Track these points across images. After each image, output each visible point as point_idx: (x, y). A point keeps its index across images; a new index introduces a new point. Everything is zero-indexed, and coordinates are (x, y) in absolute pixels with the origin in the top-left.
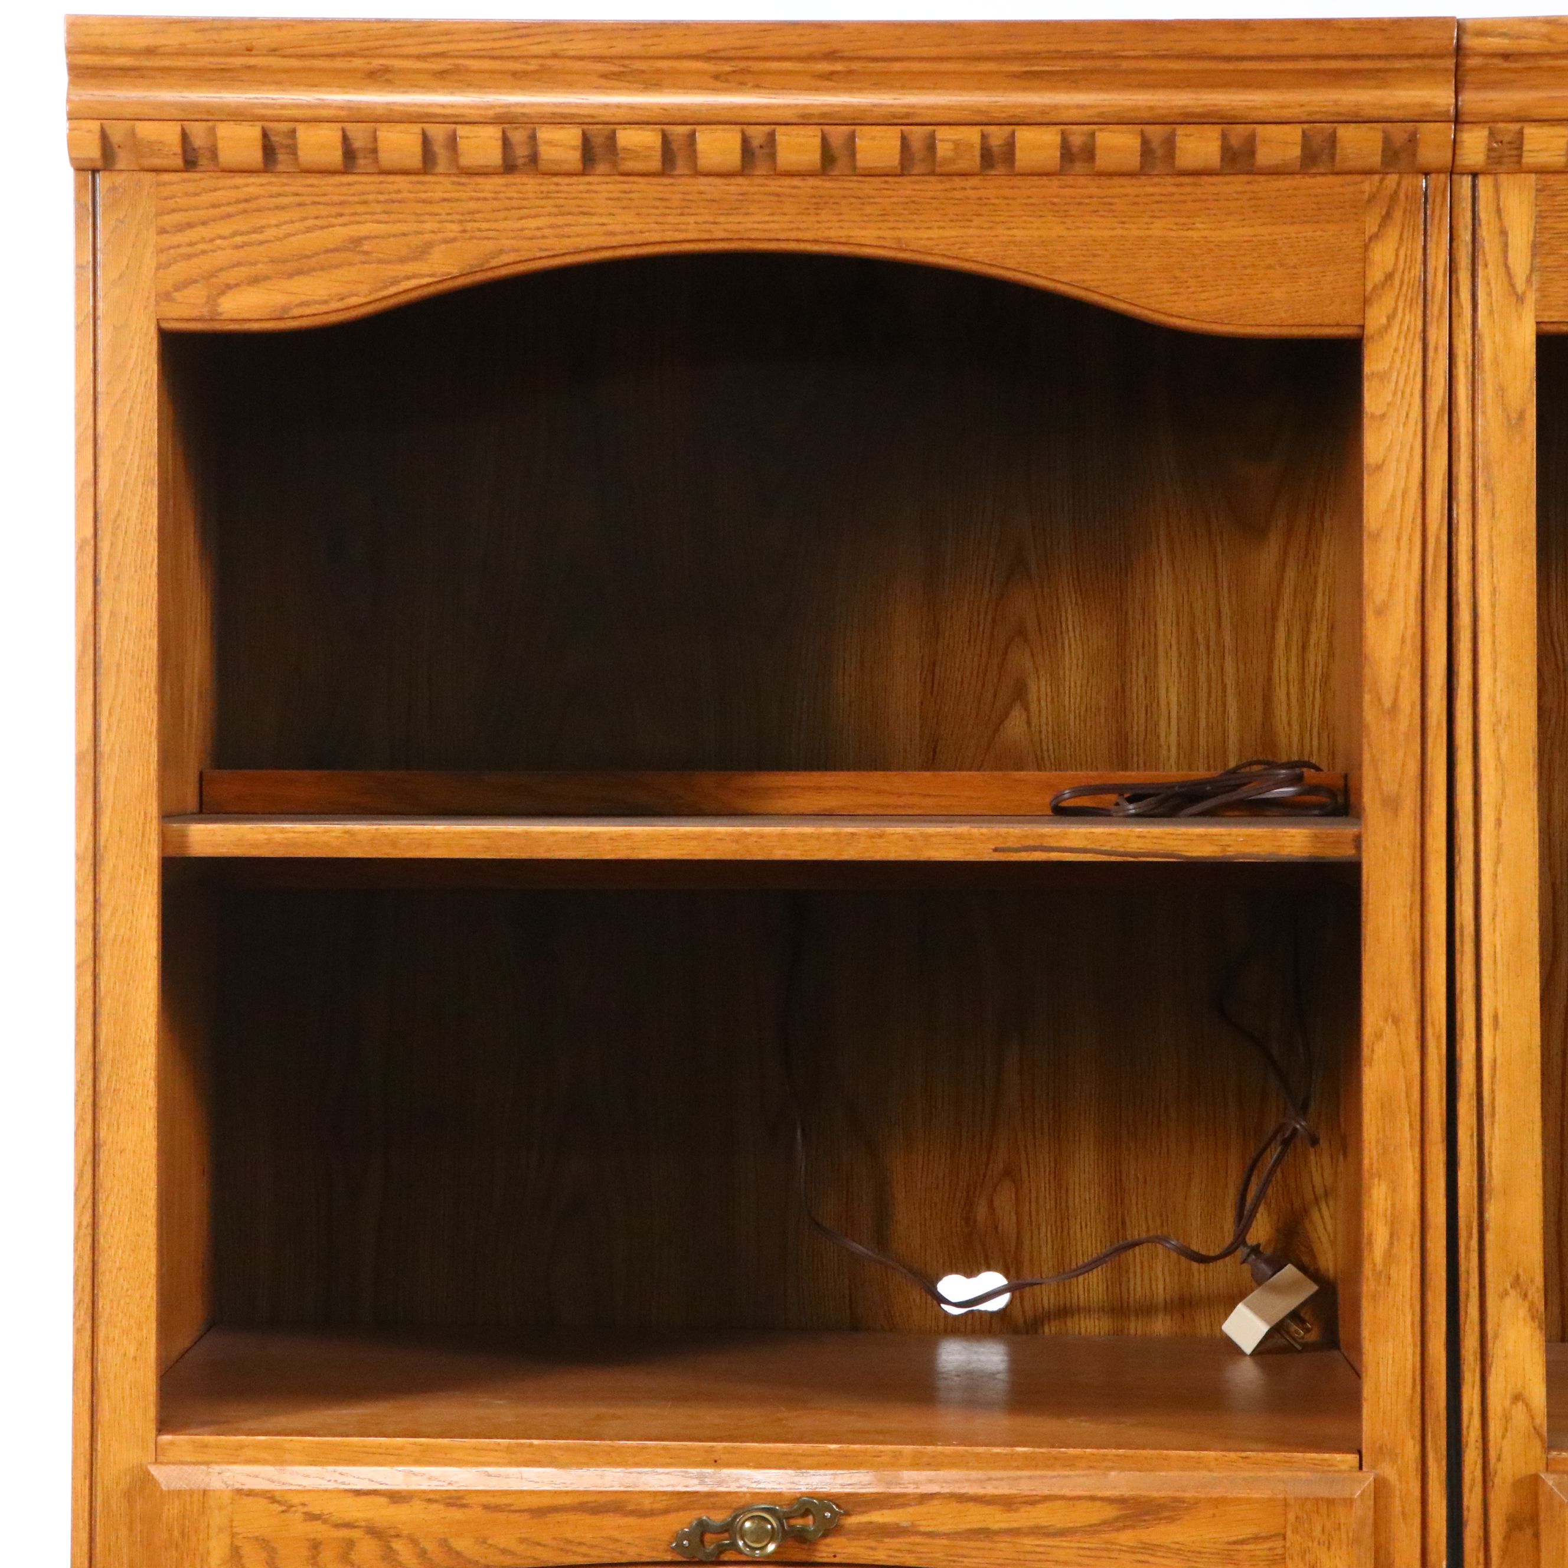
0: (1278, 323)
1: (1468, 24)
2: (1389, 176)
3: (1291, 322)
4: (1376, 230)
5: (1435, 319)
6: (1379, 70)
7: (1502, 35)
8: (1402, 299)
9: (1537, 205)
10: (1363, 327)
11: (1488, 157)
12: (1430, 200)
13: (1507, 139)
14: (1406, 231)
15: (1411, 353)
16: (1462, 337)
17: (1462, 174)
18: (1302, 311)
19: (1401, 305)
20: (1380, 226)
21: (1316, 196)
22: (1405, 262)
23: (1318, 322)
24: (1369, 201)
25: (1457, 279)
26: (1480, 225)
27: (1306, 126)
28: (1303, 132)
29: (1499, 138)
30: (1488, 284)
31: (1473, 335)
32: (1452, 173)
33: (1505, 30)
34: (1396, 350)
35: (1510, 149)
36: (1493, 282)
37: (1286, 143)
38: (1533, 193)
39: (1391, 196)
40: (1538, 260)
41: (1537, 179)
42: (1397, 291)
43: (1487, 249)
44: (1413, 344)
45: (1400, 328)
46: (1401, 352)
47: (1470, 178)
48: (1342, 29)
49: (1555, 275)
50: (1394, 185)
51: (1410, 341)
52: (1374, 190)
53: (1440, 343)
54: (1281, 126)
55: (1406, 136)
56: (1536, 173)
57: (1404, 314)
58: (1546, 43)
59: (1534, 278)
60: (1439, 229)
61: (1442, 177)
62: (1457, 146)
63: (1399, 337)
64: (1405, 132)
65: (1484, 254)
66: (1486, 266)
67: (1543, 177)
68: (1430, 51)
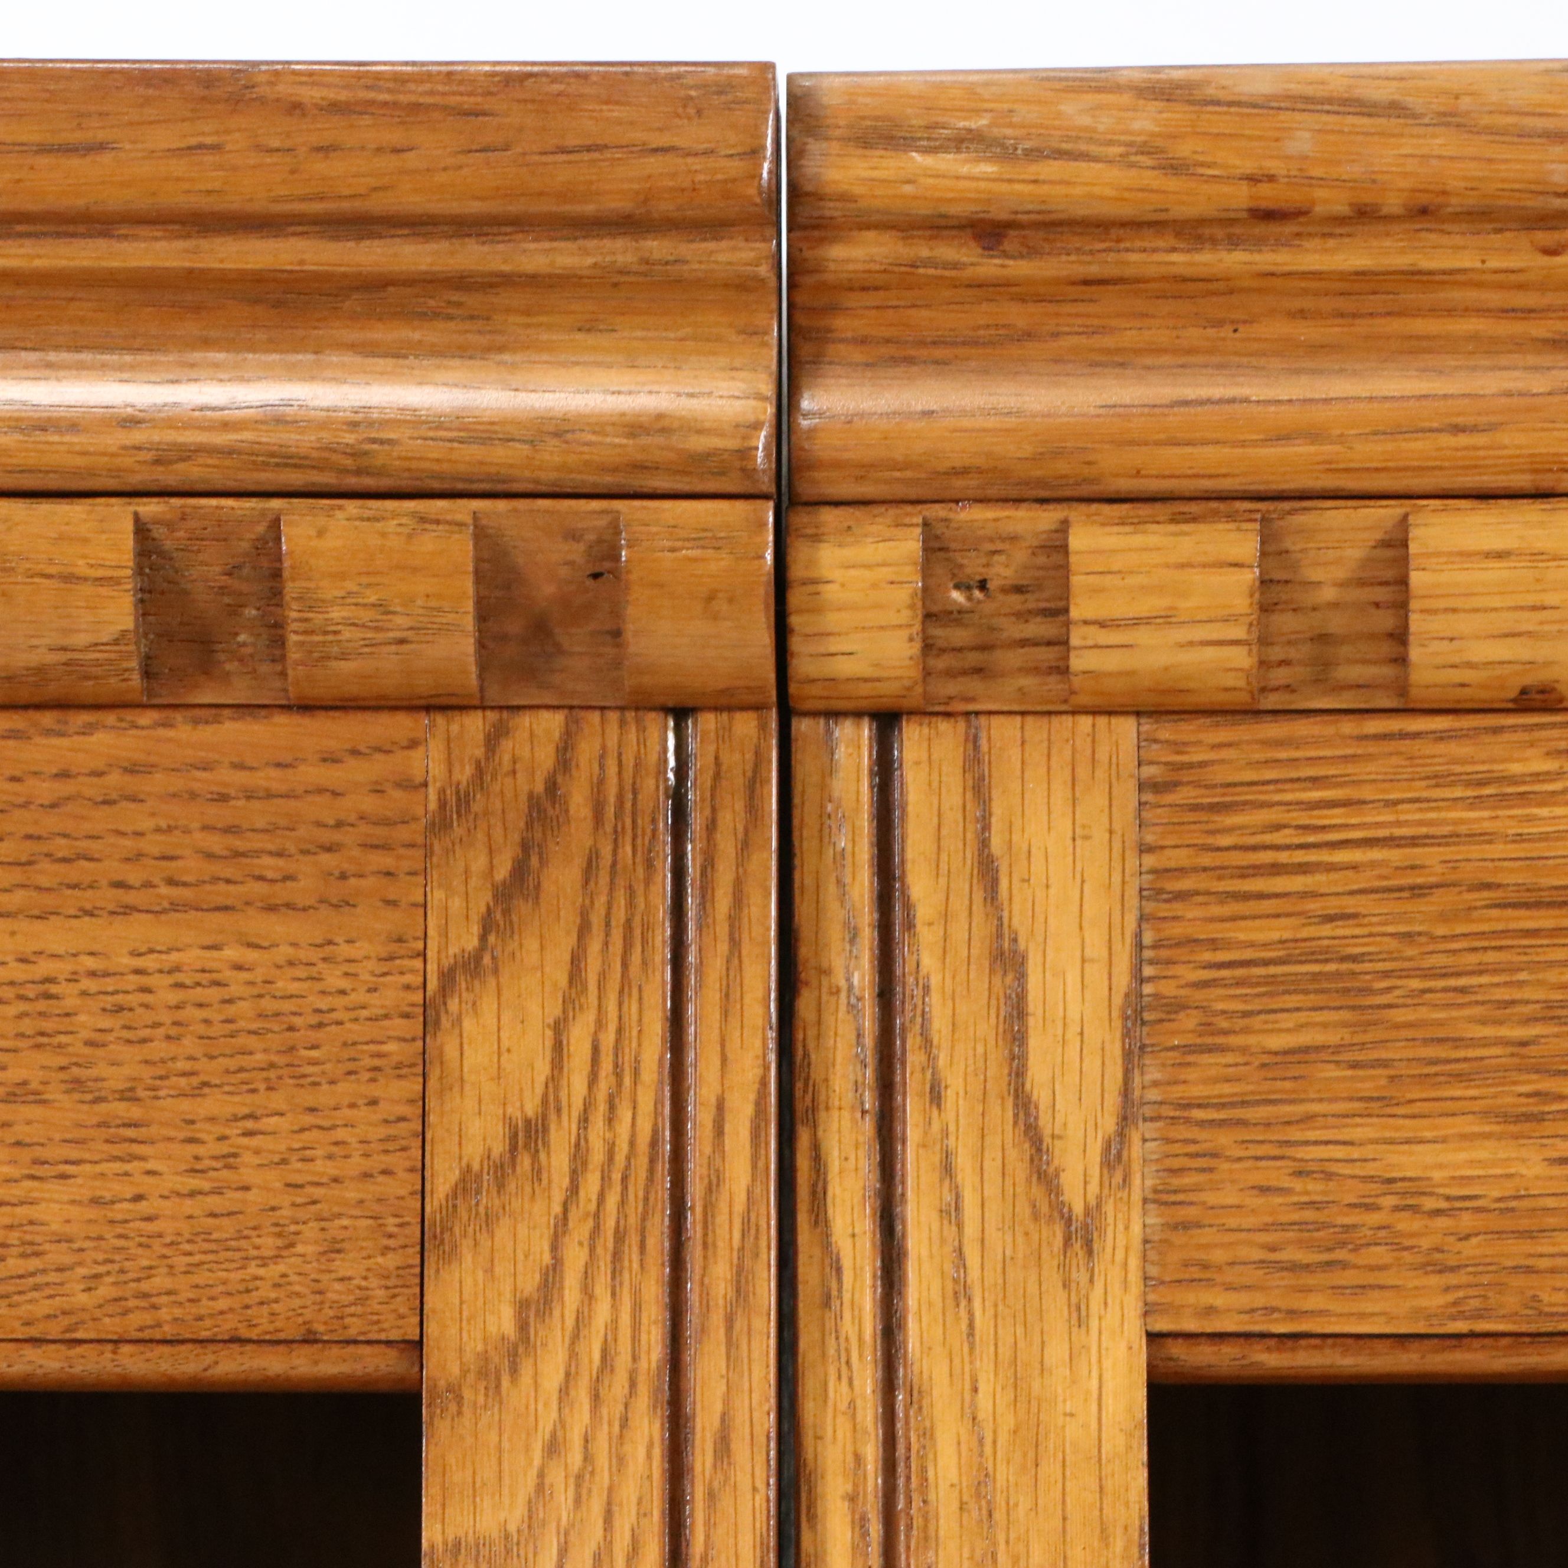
0: (54, 1330)
1: (831, 99)
2: (525, 720)
3: (111, 1326)
4: (472, 942)
5: (717, 1319)
6: (461, 282)
7: (962, 141)
8: (579, 1230)
9: (1144, 849)
10: (416, 1346)
11: (928, 647)
12: (696, 821)
13: (1002, 572)
14: (595, 946)
15: (620, 1461)
16: (838, 1393)
17: (835, 715)
18: (160, 1281)
19: (575, 1257)
20: (487, 926)
21: (223, 798)
22: (593, 1079)
23: (228, 1326)
24: (440, 824)
25: (816, 1146)
26: (910, 925)
27: (150, 508)
28: (141, 530)
29: (973, 566)
30: (947, 1169)
31: (888, 1386)
32: (786, 713)
33: (980, 122)
34: (553, 1448)
35: (1023, 616)
36: (964, 1163)
37: (70, 578)
38: (1128, 795)
39: (534, 804)
40: (1154, 1074)
41: (1143, 741)
42: (558, 1197)
43: (939, 1025)
44: (624, 1422)
45: (573, 1354)
46: (575, 1458)
47: (866, 731)
48: (296, 108)
49: (1224, 1139)
50: (546, 757)
51: (612, 1409)
52: (464, 774)
53: (741, 1418)
54: (45, 508)
55: (576, 552)
56: (1138, 714)
57: (588, 1293)
58: (1153, 179)
59: (1136, 1150)
60: (735, 943)
61: (745, 725)
62: (796, 598)
63: (564, 1391)
64: (573, 535)
65: (927, 1043)
66: (936, 1095)
67: (1166, 731)
68: (665, 207)
